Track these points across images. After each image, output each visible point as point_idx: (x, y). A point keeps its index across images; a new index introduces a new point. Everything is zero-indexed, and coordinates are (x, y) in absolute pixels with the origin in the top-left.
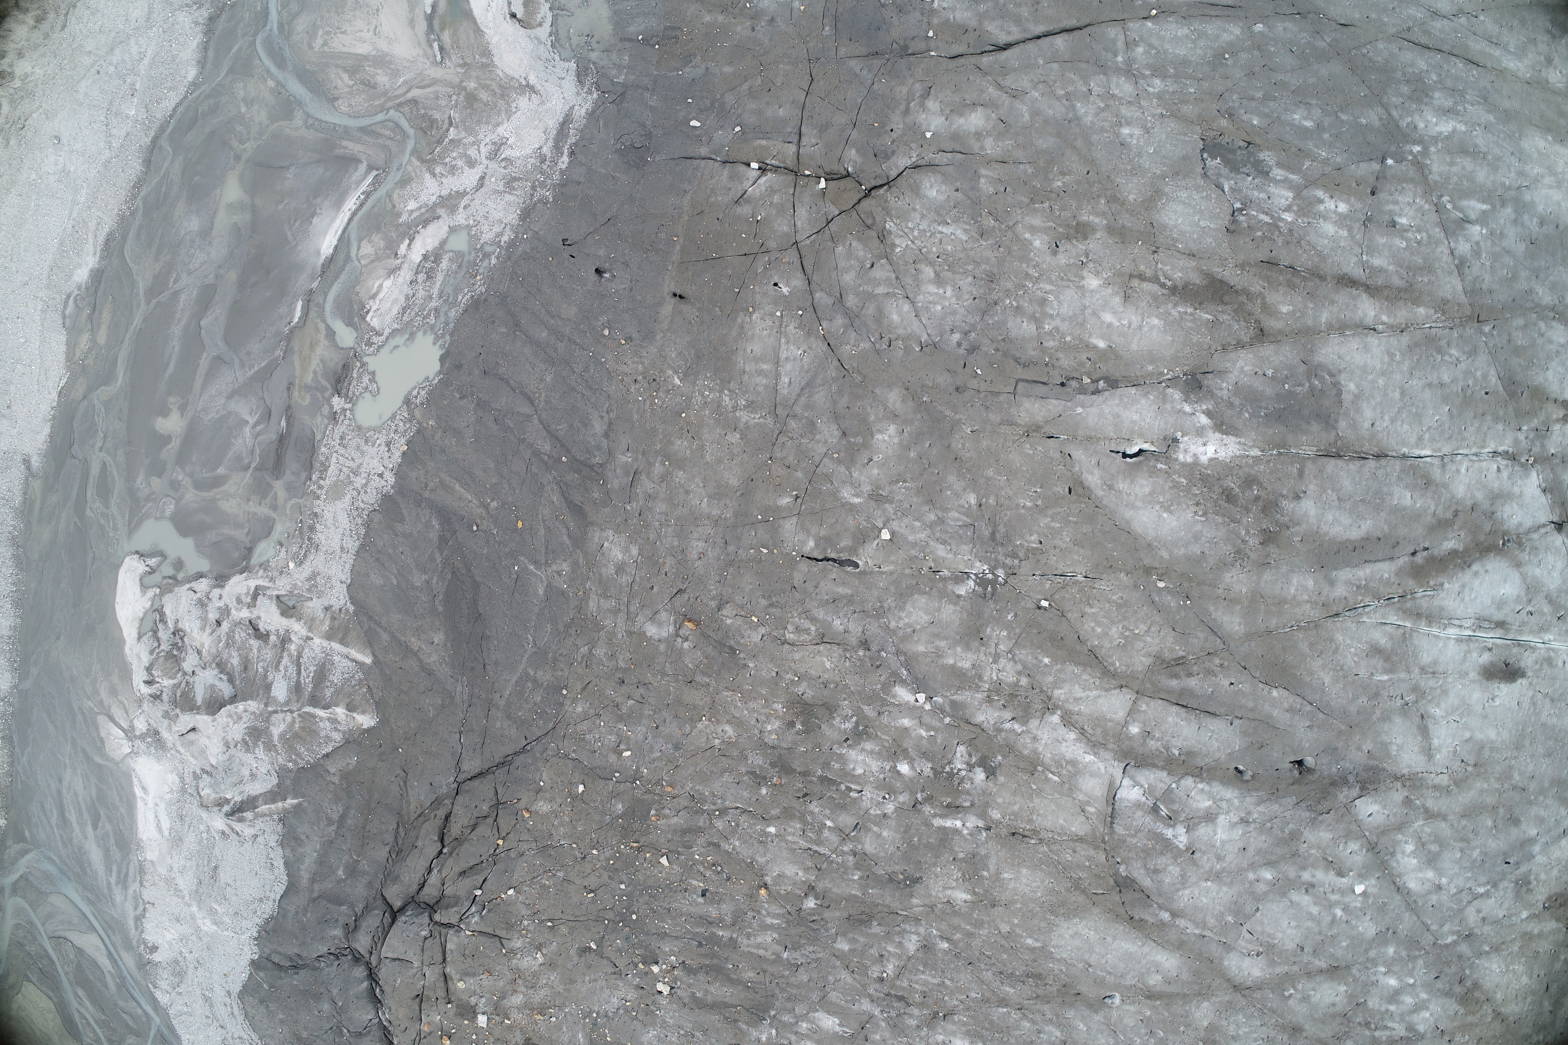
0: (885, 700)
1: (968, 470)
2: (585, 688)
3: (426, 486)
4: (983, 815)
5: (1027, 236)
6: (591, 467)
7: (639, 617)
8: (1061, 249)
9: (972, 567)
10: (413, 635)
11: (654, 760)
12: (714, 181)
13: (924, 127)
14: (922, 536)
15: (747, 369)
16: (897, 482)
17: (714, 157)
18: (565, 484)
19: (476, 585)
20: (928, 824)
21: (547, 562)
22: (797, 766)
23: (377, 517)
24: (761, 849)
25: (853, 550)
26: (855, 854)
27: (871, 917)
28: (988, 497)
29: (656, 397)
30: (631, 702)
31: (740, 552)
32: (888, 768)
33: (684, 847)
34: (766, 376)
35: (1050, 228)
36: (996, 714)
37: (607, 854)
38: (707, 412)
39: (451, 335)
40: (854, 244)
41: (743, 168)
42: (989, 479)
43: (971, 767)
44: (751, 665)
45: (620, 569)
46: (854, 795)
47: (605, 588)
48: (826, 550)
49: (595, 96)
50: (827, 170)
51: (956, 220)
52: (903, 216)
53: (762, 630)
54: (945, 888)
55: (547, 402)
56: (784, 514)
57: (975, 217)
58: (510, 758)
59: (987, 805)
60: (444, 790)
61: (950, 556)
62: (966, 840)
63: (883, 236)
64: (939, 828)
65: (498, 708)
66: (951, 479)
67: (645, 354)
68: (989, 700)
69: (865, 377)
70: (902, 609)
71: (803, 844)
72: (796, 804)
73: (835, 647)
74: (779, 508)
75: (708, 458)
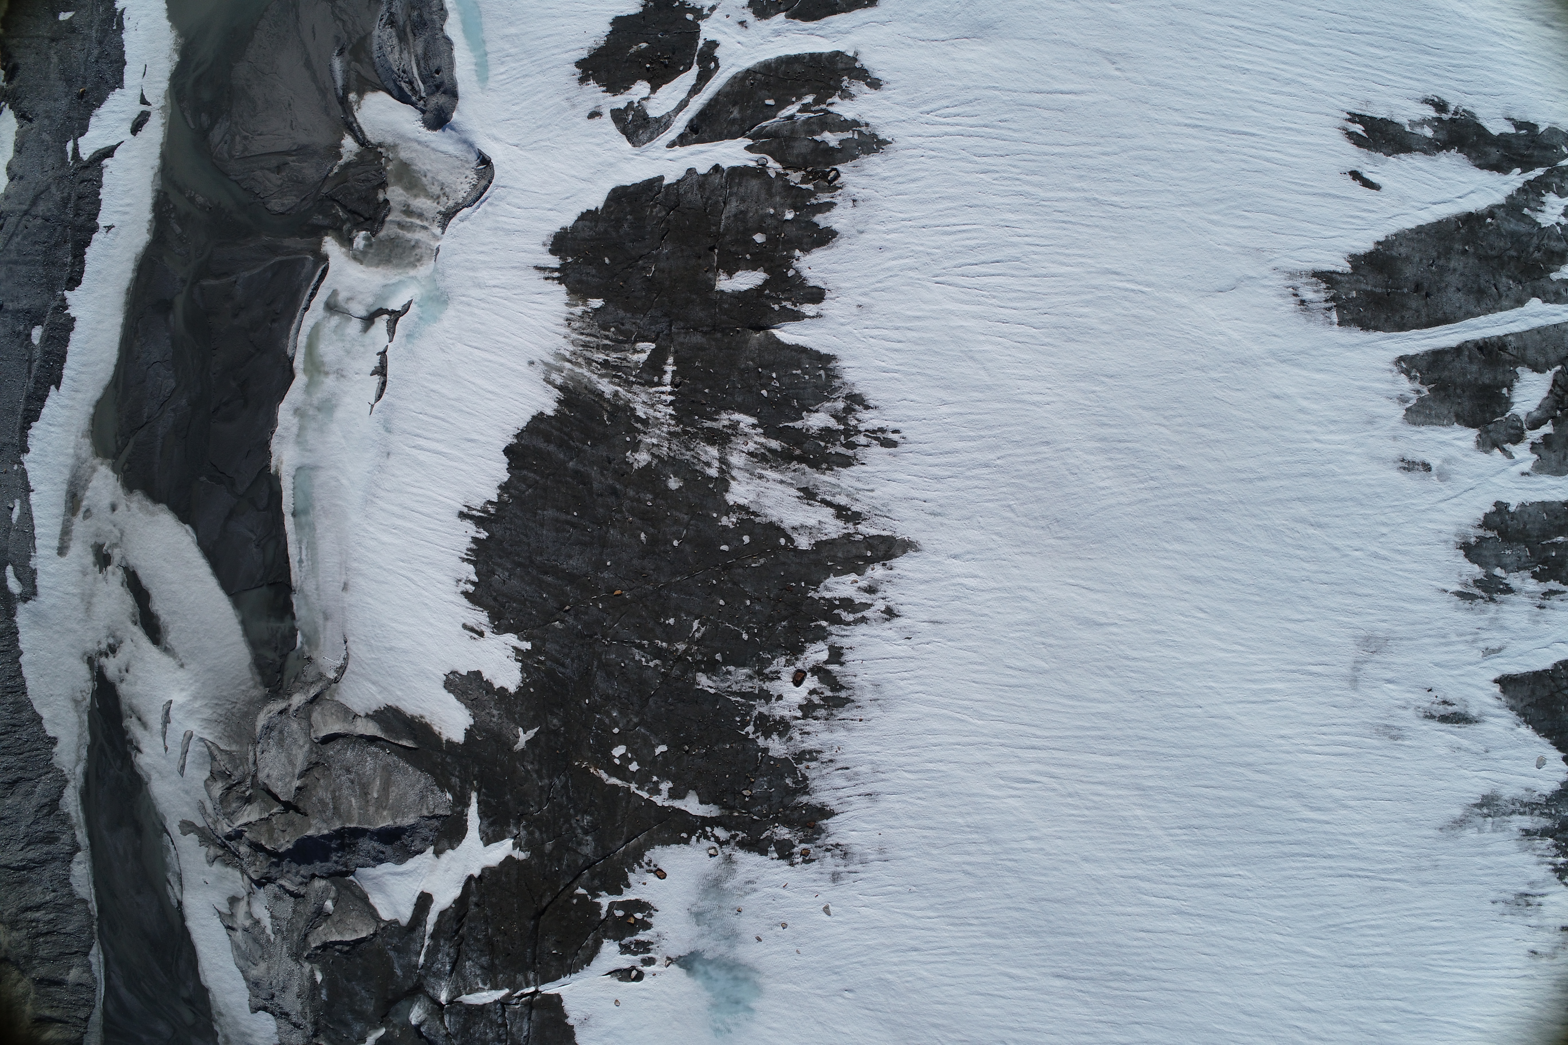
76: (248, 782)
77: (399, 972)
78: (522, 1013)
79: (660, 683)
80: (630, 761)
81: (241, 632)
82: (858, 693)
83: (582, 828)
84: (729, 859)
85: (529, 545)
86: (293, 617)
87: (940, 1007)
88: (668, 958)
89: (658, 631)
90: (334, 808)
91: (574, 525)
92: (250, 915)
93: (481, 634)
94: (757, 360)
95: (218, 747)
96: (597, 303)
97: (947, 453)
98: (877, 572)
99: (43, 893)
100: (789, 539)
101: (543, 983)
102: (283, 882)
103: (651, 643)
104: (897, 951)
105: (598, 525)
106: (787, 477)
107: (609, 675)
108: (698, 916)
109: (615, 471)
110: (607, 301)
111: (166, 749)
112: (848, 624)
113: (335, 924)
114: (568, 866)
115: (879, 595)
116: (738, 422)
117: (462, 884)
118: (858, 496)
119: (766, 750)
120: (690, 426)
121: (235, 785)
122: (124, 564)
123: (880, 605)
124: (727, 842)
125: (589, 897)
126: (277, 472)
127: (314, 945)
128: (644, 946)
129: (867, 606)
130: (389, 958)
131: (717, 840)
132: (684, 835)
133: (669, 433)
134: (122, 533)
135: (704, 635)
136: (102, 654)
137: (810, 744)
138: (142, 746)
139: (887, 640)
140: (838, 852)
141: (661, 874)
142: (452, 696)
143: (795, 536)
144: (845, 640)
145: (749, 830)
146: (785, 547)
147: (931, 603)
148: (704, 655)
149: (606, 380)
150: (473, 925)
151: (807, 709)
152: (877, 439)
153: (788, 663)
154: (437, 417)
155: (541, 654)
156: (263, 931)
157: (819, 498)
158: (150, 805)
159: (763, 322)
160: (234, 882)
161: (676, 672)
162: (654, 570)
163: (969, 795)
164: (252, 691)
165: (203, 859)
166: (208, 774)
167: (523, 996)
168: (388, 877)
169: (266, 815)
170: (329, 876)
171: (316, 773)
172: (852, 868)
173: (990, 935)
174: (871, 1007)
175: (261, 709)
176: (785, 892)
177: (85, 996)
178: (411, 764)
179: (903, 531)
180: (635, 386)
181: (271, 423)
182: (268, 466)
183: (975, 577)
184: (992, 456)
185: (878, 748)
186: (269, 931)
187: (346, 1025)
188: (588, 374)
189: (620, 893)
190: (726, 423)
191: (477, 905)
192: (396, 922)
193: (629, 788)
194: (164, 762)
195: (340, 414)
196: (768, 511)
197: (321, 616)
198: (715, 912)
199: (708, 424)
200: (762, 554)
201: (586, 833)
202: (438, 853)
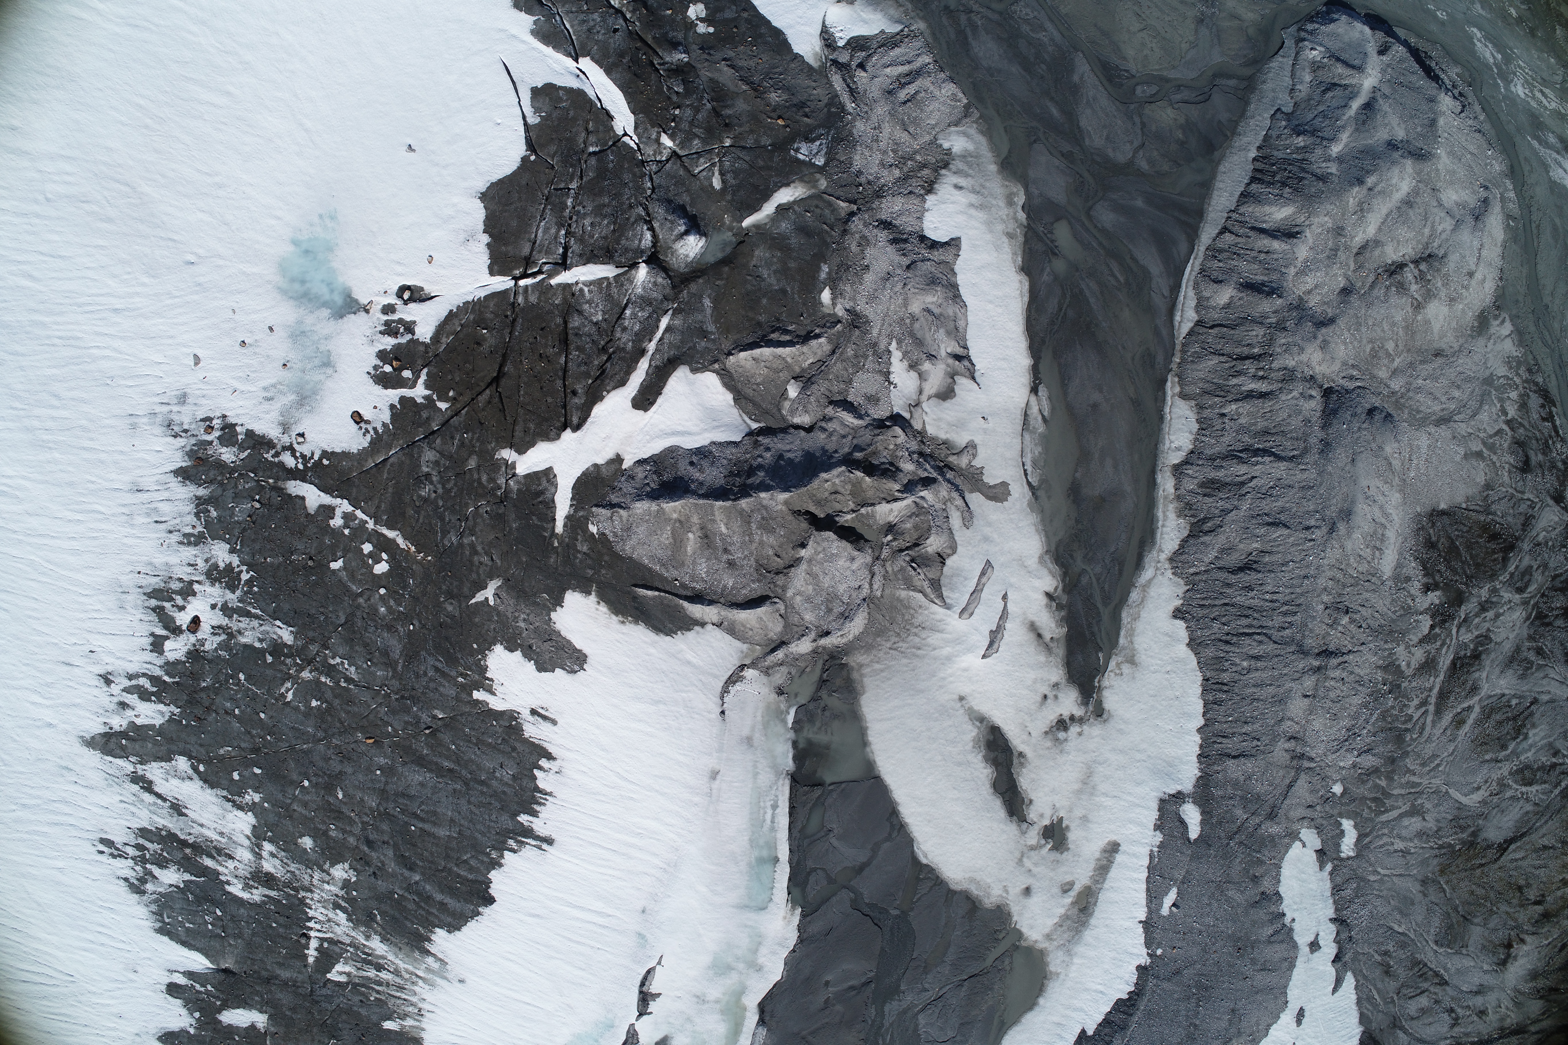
76: (886, 552)
77: (707, 302)
78: (540, 252)
79: (330, 638)
80: (371, 555)
81: (869, 732)
82: (139, 602)
83: (431, 483)
84: (285, 428)
85: (469, 802)
86: (795, 744)
87: (101, 242)
88: (367, 311)
89: (329, 695)
90: (749, 523)
91: (415, 815)
92: (922, 376)
93: (534, 712)
94: (226, 944)
95: (925, 595)
96: (388, 1025)
97: (56, 824)
98: (118, 722)
99: (1239, 415)
100: (195, 769)
101: (505, 292)
102: (857, 422)
103: (337, 683)
104: (134, 310)
105: (388, 814)
106: (197, 830)
107: (385, 653)
108: (327, 363)
109: (368, 864)
110: (378, 1025)
111: (1005, 597)
112: (144, 675)
113: (788, 367)
114: (453, 438)
115: (116, 700)
116: (243, 889)
117: (590, 420)
118: (134, 798)
119: (232, 551)
120: (290, 895)
121: (907, 548)
122: (1025, 825)
123: (115, 689)
124: (285, 448)
125: (435, 397)
126: (793, 908)
127: (822, 340)
128: (390, 330)
129: (125, 690)
130: (715, 322)
131: (293, 455)
132: (325, 462)
133: (312, 891)
134: (1020, 861)
135: (283, 684)
136: (1081, 721)
137: (189, 553)
138: (1044, 600)
139: (111, 653)
140: (177, 429)
141: (357, 418)
142: (578, 647)
143: (190, 772)
144: (148, 659)
145: (260, 461)
146: (200, 761)
147: (71, 684)
148: (283, 663)
149: (377, 953)
150: (583, 368)
151: (188, 591)
152: (117, 849)
153: (202, 642)
154: (578, 943)
155: (462, 685)
156: (905, 354)
157: (168, 804)
158: (1047, 525)
159: (222, 976)
160: (940, 419)
161: (314, 648)
162: (330, 758)
163: (47, 482)
164: (866, 662)
165: (981, 450)
166: (948, 562)
167: (534, 275)
168: (694, 429)
169: (863, 511)
170: (787, 429)
171: (779, 563)
172: (166, 409)
173: (43, 325)
174: (170, 244)
175: (857, 638)
176: (236, 384)
177: (1216, 264)
178: (645, 567)
179: (94, 758)
180: (348, 942)
181: (793, 962)
182: (803, 916)
183: (33, 703)
184: (19, 814)
185: (126, 540)
186: (896, 355)
187: (803, 230)
188: (397, 961)
189: (402, 399)
190: (254, 891)
191: (574, 393)
192: (694, 371)
193: (376, 523)
194: (1013, 580)
195: (706, 959)
196: (214, 800)
197: (756, 742)
198: (309, 366)
199: (273, 893)
200: (222, 759)
201: (428, 476)
202: (618, 459)
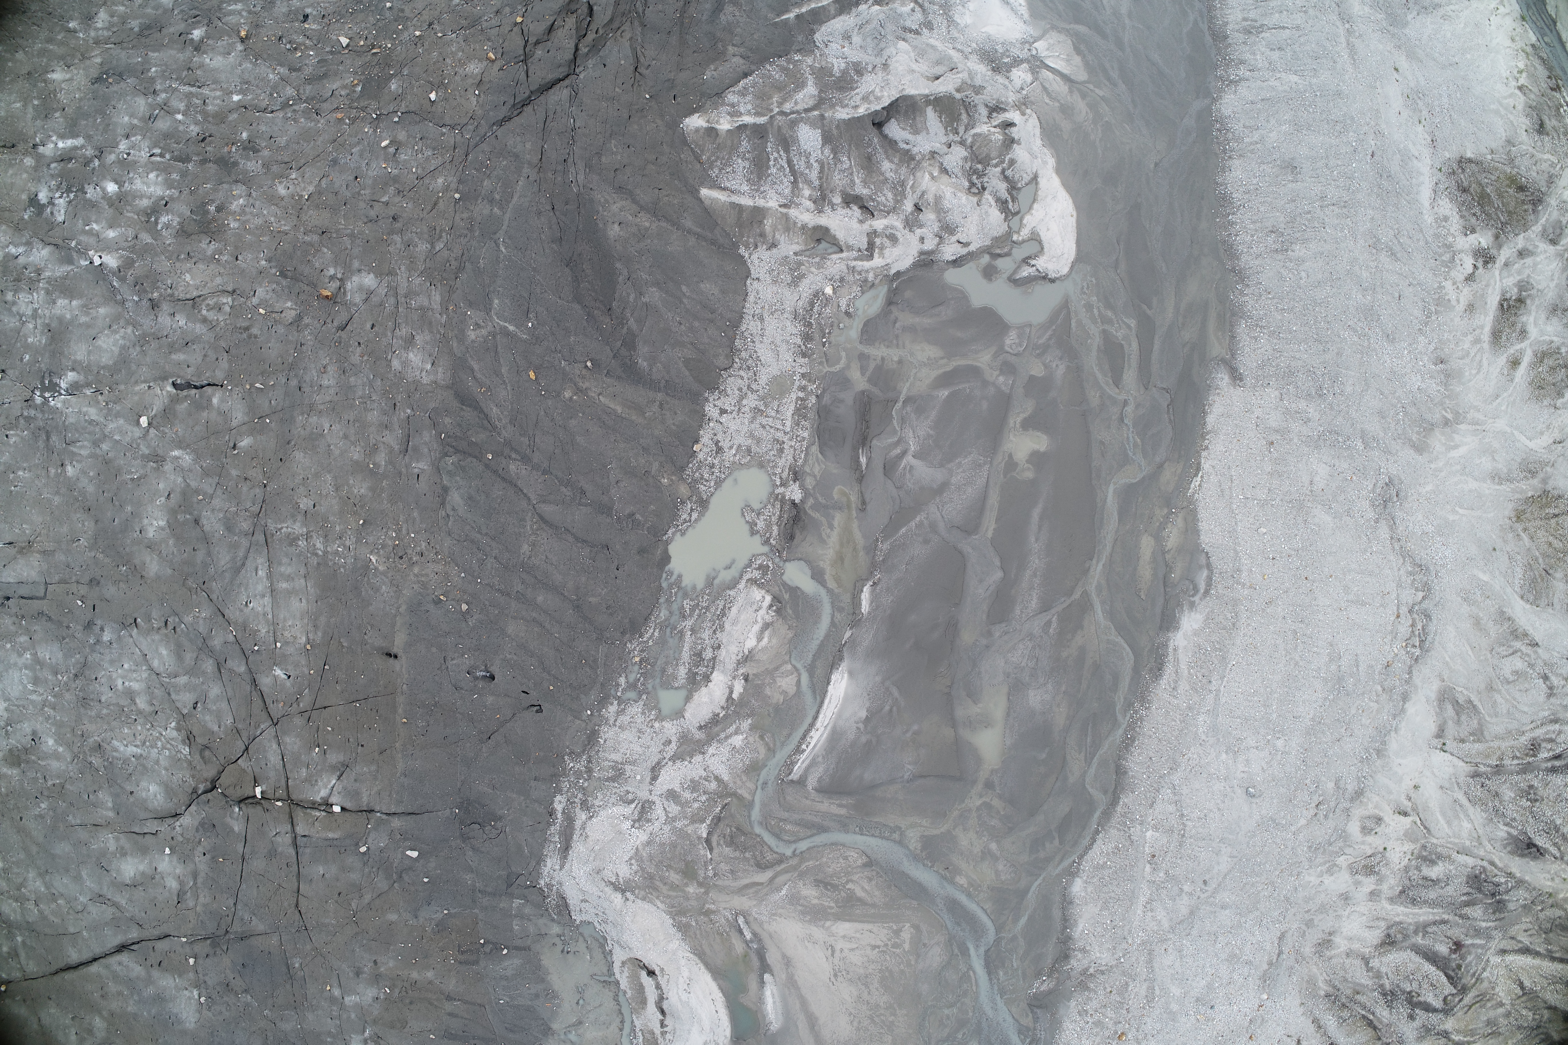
0: (132, 252)
1: (77, 499)
2: (435, 204)
3: (661, 406)
4: (39, 158)
5: (61, 749)
6: (457, 451)
7: (384, 293)
8: (30, 738)
9: (64, 402)
10: (647, 229)
11: (358, 143)
12: (375, 789)
13: (175, 859)
14: (111, 426)
15: (303, 581)
16: (139, 478)
17: (384, 817)
18: (485, 429)
19: (578, 298)
20: (88, 138)
21: (494, 337)
22: (212, 168)
23: (721, 361)
24: (246, 76)
25: (174, 400)
26: (154, 92)
27: (140, 34)
28: (57, 474)
29: (395, 539)
30: (384, 199)
31: (284, 380)
32: (126, 185)
33: (326, 60)
34: (282, 575)
35: (43, 759)
36: (32, 258)
37: (406, 34)
38: (338, 528)
39: (660, 588)
40: (216, 728)
41: (348, 805)
42: (57, 493)
43: (51, 203)
44: (264, 262)
45: (410, 342)
46: (157, 151)
47: (424, 317)
48: (201, 396)
49: (542, 882)
50: (259, 808)
51: (126, 761)
52: (176, 761)
53: (255, 301)
54: (71, 80)
55: (524, 520)
56: (245, 427)
57: (110, 765)
58: (515, 113)
59: (36, 169)
60: (590, 63)
61: (85, 409)
62: (53, 131)
63: (189, 739)
64: (78, 136)
65: (529, 163)
66: (91, 489)
67: (416, 587)
68: (39, 271)
69: (184, 585)
70: (123, 347)
71: (206, 91)
72: (213, 129)
73: (182, 296)
74: (251, 433)
75: (329, 477)
